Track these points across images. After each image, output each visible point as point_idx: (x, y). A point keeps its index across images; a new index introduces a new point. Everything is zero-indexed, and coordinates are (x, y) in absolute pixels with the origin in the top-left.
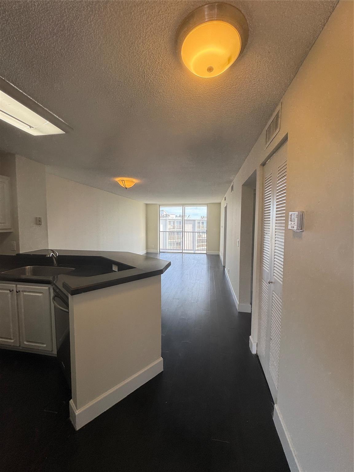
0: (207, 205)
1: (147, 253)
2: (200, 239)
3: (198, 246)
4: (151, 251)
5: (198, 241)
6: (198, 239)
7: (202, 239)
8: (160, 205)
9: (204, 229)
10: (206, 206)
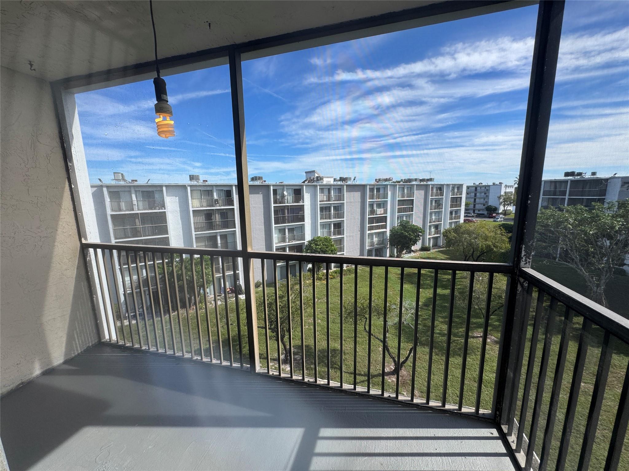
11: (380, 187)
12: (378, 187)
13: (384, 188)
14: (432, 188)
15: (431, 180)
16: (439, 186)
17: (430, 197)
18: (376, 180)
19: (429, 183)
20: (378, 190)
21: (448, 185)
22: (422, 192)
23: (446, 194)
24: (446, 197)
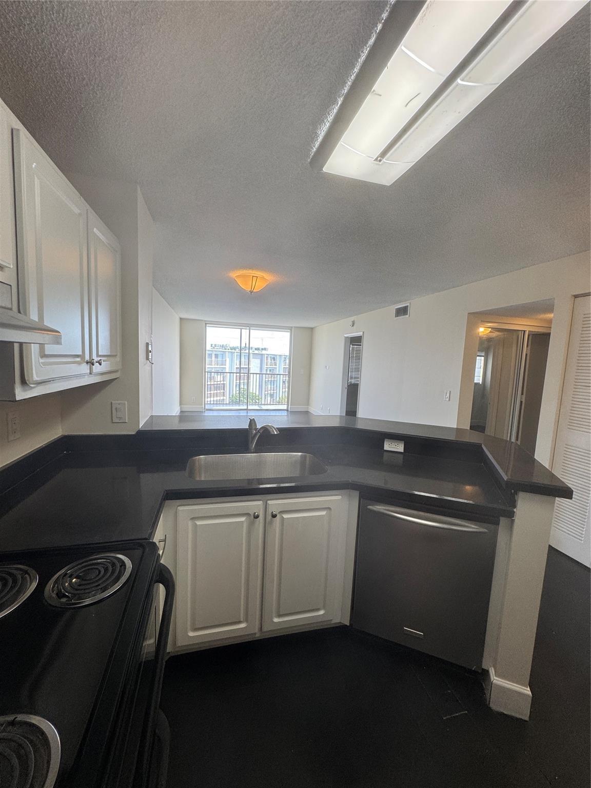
0: (291, 330)
1: (181, 412)
2: (212, 383)
3: (209, 395)
4: (187, 408)
5: (209, 386)
6: (209, 383)
7: (215, 383)
8: (207, 323)
9: (218, 366)
10: (289, 331)
11: (219, 353)
12: (216, 353)
13: (223, 354)
14: (267, 357)
15: (265, 349)
16: (272, 356)
17: (265, 366)
18: (212, 345)
19: (264, 352)
20: (216, 356)
21: (280, 356)
22: (258, 361)
23: (280, 364)
24: (279, 367)
